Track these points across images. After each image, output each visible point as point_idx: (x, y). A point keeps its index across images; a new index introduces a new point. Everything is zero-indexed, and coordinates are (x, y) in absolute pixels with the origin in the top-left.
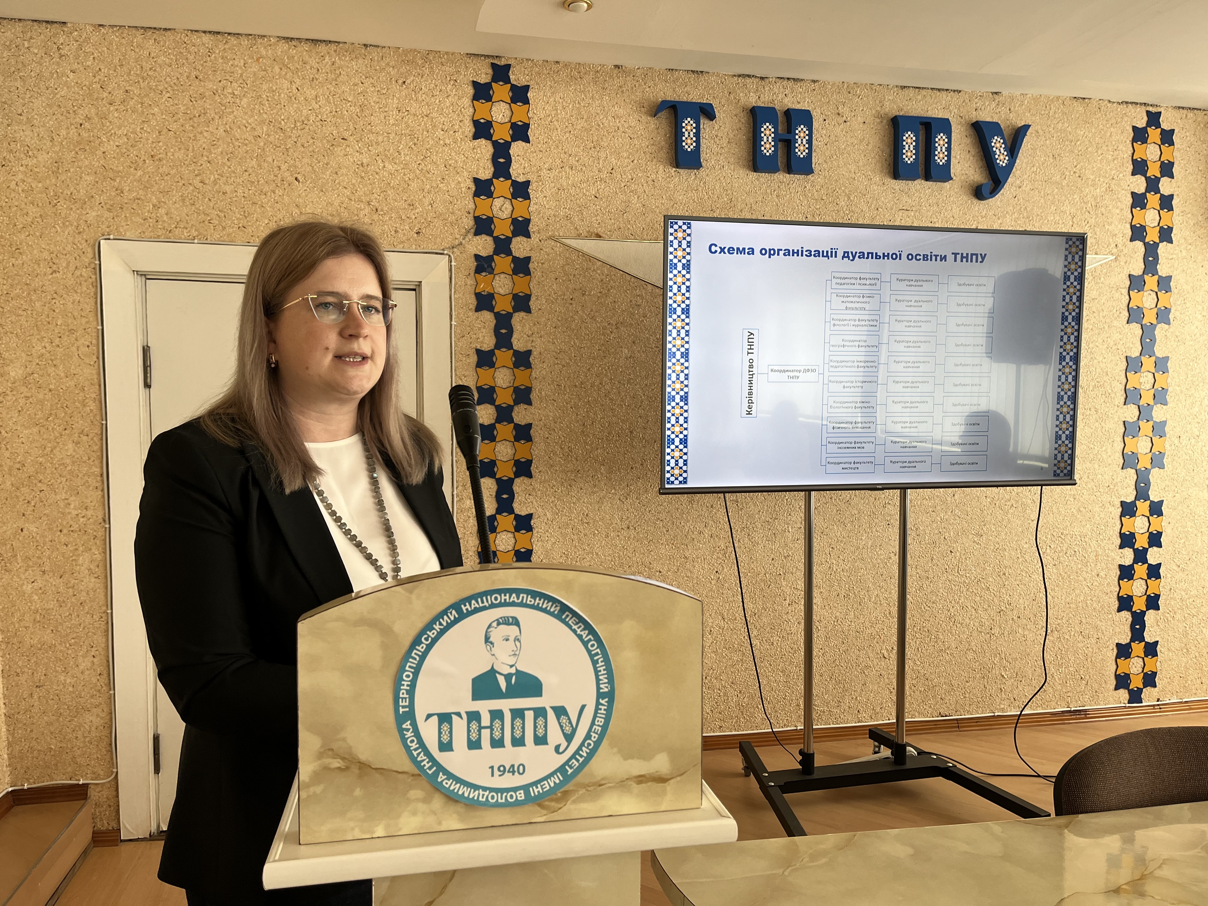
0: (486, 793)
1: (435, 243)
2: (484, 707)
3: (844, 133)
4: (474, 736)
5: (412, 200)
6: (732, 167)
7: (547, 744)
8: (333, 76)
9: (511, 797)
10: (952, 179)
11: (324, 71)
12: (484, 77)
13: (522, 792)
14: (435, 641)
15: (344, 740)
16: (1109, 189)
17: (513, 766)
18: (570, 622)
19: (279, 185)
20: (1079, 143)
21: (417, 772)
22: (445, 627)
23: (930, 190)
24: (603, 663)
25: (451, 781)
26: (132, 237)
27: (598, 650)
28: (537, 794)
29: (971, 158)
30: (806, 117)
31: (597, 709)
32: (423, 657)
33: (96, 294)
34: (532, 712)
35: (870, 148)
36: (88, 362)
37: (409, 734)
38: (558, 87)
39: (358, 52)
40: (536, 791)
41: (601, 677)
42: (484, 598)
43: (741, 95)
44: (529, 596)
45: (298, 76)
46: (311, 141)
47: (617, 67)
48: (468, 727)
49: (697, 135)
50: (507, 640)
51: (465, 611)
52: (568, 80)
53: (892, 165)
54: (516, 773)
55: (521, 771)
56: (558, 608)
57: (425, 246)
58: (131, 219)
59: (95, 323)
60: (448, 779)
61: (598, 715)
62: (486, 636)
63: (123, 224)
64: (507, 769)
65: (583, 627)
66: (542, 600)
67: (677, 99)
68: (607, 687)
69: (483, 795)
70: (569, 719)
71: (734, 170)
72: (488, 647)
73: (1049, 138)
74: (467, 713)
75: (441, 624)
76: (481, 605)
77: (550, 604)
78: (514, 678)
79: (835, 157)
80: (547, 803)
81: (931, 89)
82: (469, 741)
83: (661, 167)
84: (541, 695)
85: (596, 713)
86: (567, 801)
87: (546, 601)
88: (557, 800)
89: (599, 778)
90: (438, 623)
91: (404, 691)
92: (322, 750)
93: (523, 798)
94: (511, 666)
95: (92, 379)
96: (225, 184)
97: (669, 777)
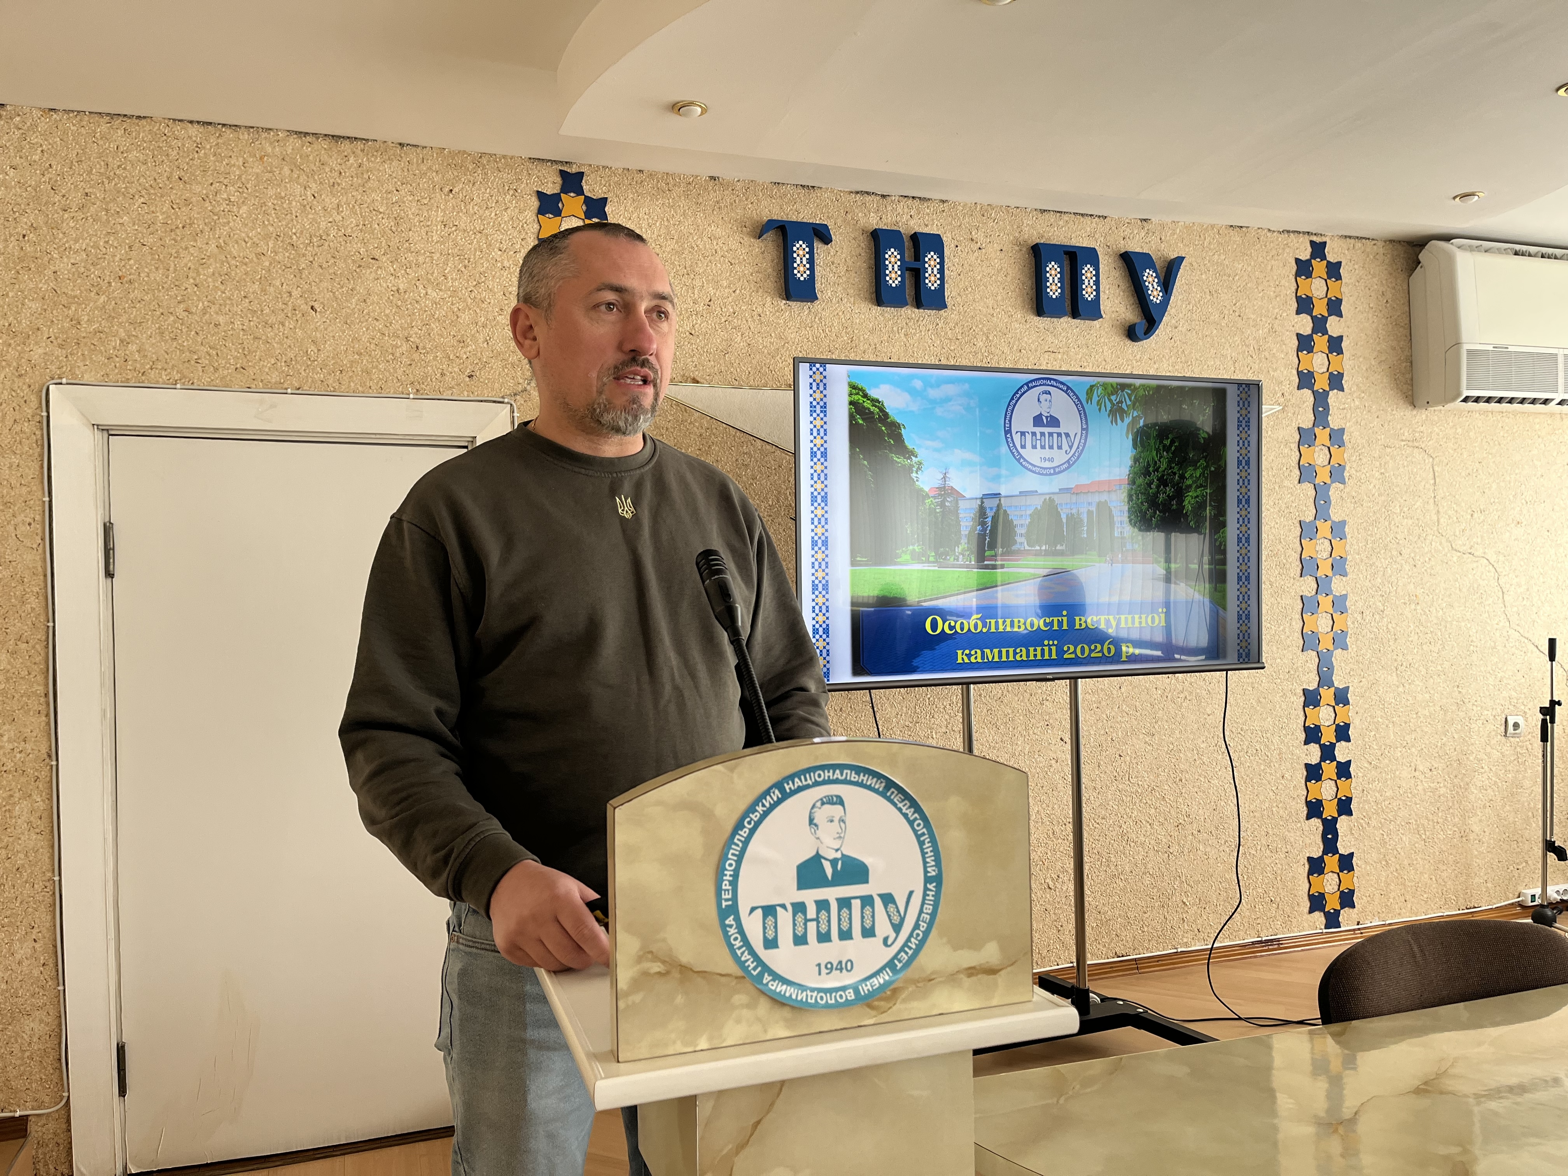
0: (815, 994)
1: (493, 389)
2: (810, 897)
3: (979, 261)
4: (800, 931)
5: (463, 335)
6: (852, 300)
7: (874, 936)
8: (360, 181)
9: (841, 997)
10: (1102, 317)
11: (347, 174)
12: (552, 186)
13: (851, 991)
14: (758, 824)
15: (664, 940)
16: (1272, 330)
17: (840, 962)
18: (895, 800)
19: (289, 315)
20: (1237, 278)
21: (740, 973)
22: (768, 809)
23: (1078, 329)
24: (930, 844)
25: (777, 982)
26: (92, 380)
27: (924, 830)
28: (866, 992)
29: (1122, 293)
30: (936, 243)
31: (925, 895)
32: (746, 842)
33: (41, 455)
34: (858, 901)
35: (1009, 279)
36: (29, 544)
37: (732, 931)
38: (642, 201)
39: (392, 152)
40: (865, 989)
41: (928, 860)
42: (808, 776)
43: (860, 214)
44: (853, 772)
45: (315, 180)
46: (332, 261)
47: (713, 178)
48: (794, 920)
49: (811, 261)
50: (832, 821)
51: (788, 791)
52: (653, 192)
53: (1034, 299)
54: (844, 971)
55: (849, 968)
56: (883, 785)
57: (479, 392)
58: (91, 359)
59: (40, 493)
60: (774, 980)
61: (926, 902)
62: (810, 817)
63: (81, 364)
64: (835, 966)
65: (908, 804)
66: (867, 776)
67: (785, 219)
68: (934, 871)
69: (812, 996)
70: (897, 908)
71: (854, 304)
72: (813, 830)
73: (1205, 272)
74: (793, 904)
75: (763, 805)
76: (805, 783)
77: (875, 780)
78: (840, 862)
79: (970, 289)
80: (876, 1003)
81: (1074, 213)
82: (795, 935)
83: (769, 299)
84: (867, 882)
85: (924, 899)
86: (897, 1000)
87: (871, 777)
88: (887, 999)
89: (929, 972)
90: (760, 804)
91: (727, 883)
92: (641, 953)
93: (853, 997)
94: (837, 850)
95: (34, 567)
96: (217, 313)
97: (1000, 967)
